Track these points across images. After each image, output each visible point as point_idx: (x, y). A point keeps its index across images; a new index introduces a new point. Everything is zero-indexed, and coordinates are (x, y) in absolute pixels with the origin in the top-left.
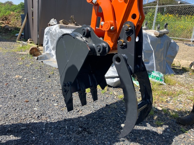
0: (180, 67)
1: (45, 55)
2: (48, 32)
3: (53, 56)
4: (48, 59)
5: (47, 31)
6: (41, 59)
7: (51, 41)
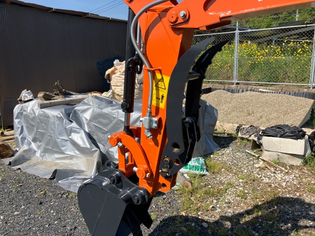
0: (225, 133)
1: (21, 155)
2: (20, 114)
3: (35, 152)
4: (27, 160)
5: (18, 113)
6: (16, 162)
7: (27, 127)
